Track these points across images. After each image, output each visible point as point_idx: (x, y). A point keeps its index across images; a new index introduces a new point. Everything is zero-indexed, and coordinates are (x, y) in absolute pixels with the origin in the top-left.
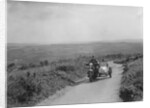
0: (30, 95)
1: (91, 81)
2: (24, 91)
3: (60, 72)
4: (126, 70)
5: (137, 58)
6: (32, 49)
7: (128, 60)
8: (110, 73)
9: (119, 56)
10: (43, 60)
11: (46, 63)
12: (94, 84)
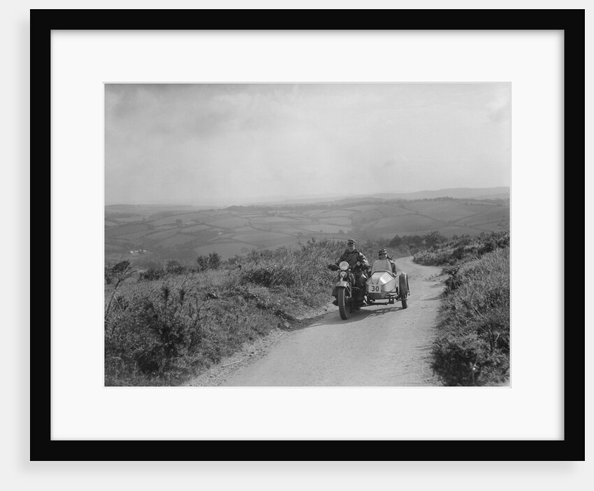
0: (171, 352)
1: (344, 318)
2: (153, 341)
3: (253, 289)
4: (453, 285)
5: (489, 249)
6: (174, 219)
7: (459, 255)
8: (402, 293)
9: (432, 241)
10: (205, 252)
11: (214, 261)
12: (354, 327)
